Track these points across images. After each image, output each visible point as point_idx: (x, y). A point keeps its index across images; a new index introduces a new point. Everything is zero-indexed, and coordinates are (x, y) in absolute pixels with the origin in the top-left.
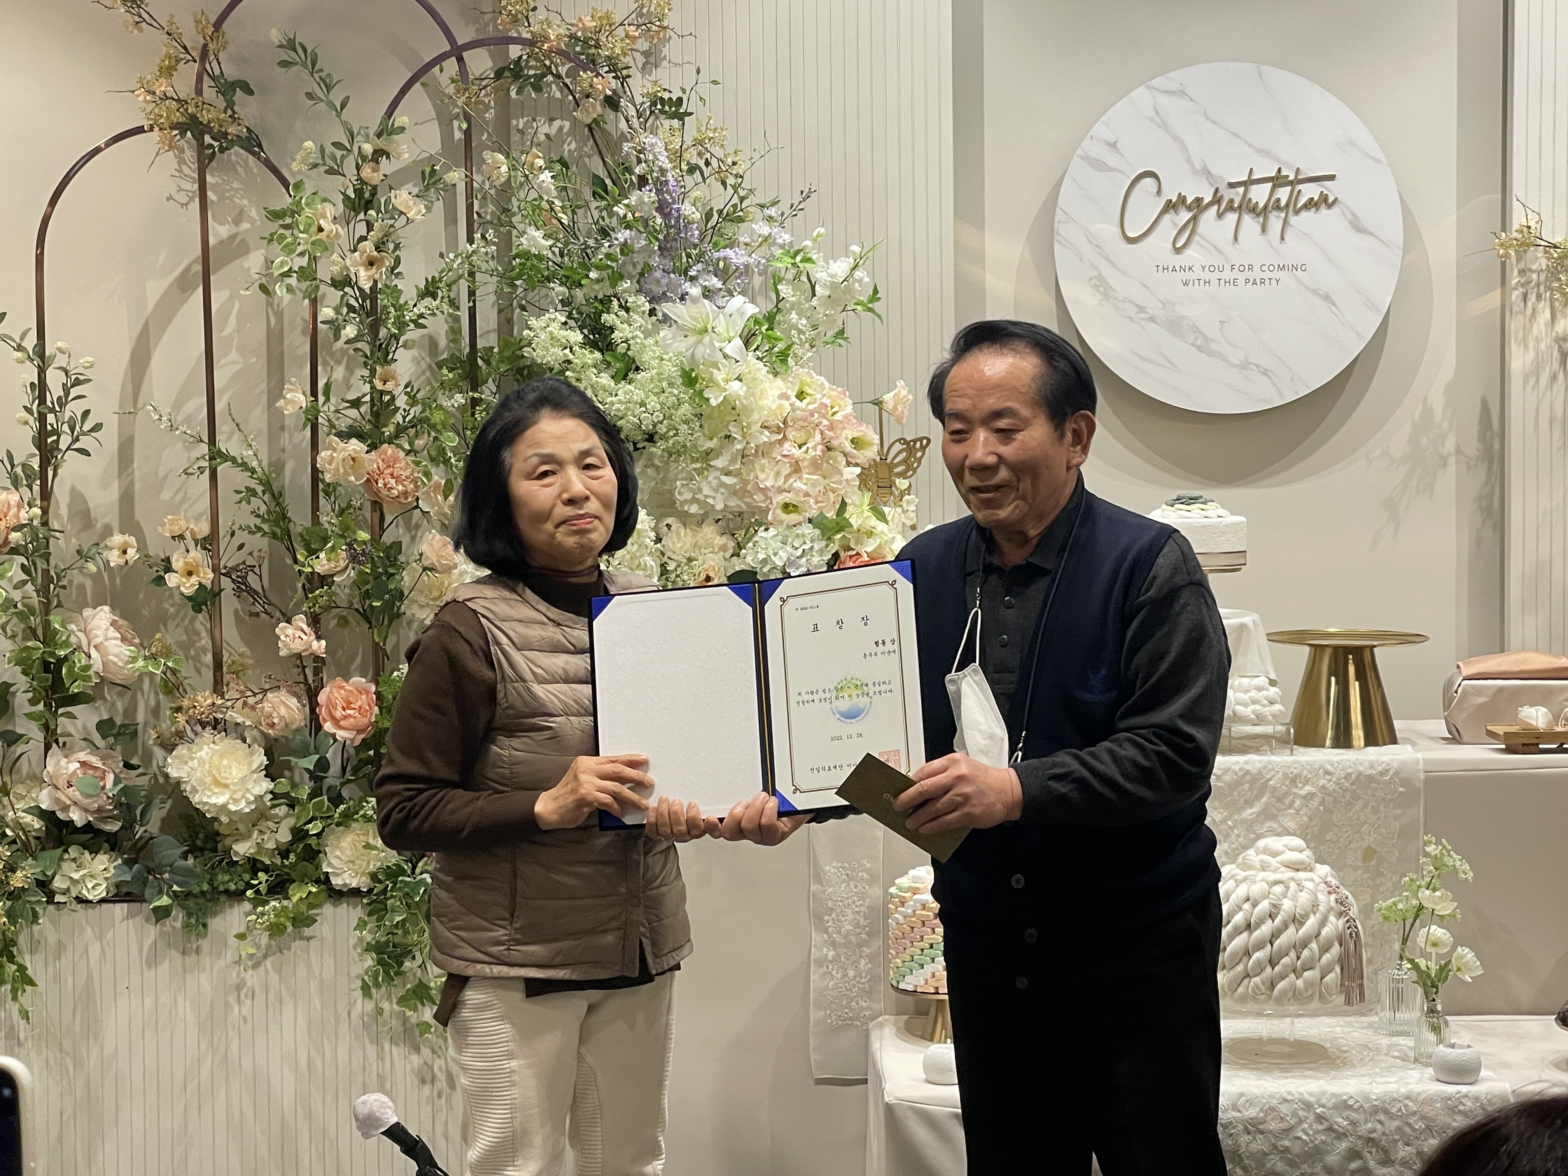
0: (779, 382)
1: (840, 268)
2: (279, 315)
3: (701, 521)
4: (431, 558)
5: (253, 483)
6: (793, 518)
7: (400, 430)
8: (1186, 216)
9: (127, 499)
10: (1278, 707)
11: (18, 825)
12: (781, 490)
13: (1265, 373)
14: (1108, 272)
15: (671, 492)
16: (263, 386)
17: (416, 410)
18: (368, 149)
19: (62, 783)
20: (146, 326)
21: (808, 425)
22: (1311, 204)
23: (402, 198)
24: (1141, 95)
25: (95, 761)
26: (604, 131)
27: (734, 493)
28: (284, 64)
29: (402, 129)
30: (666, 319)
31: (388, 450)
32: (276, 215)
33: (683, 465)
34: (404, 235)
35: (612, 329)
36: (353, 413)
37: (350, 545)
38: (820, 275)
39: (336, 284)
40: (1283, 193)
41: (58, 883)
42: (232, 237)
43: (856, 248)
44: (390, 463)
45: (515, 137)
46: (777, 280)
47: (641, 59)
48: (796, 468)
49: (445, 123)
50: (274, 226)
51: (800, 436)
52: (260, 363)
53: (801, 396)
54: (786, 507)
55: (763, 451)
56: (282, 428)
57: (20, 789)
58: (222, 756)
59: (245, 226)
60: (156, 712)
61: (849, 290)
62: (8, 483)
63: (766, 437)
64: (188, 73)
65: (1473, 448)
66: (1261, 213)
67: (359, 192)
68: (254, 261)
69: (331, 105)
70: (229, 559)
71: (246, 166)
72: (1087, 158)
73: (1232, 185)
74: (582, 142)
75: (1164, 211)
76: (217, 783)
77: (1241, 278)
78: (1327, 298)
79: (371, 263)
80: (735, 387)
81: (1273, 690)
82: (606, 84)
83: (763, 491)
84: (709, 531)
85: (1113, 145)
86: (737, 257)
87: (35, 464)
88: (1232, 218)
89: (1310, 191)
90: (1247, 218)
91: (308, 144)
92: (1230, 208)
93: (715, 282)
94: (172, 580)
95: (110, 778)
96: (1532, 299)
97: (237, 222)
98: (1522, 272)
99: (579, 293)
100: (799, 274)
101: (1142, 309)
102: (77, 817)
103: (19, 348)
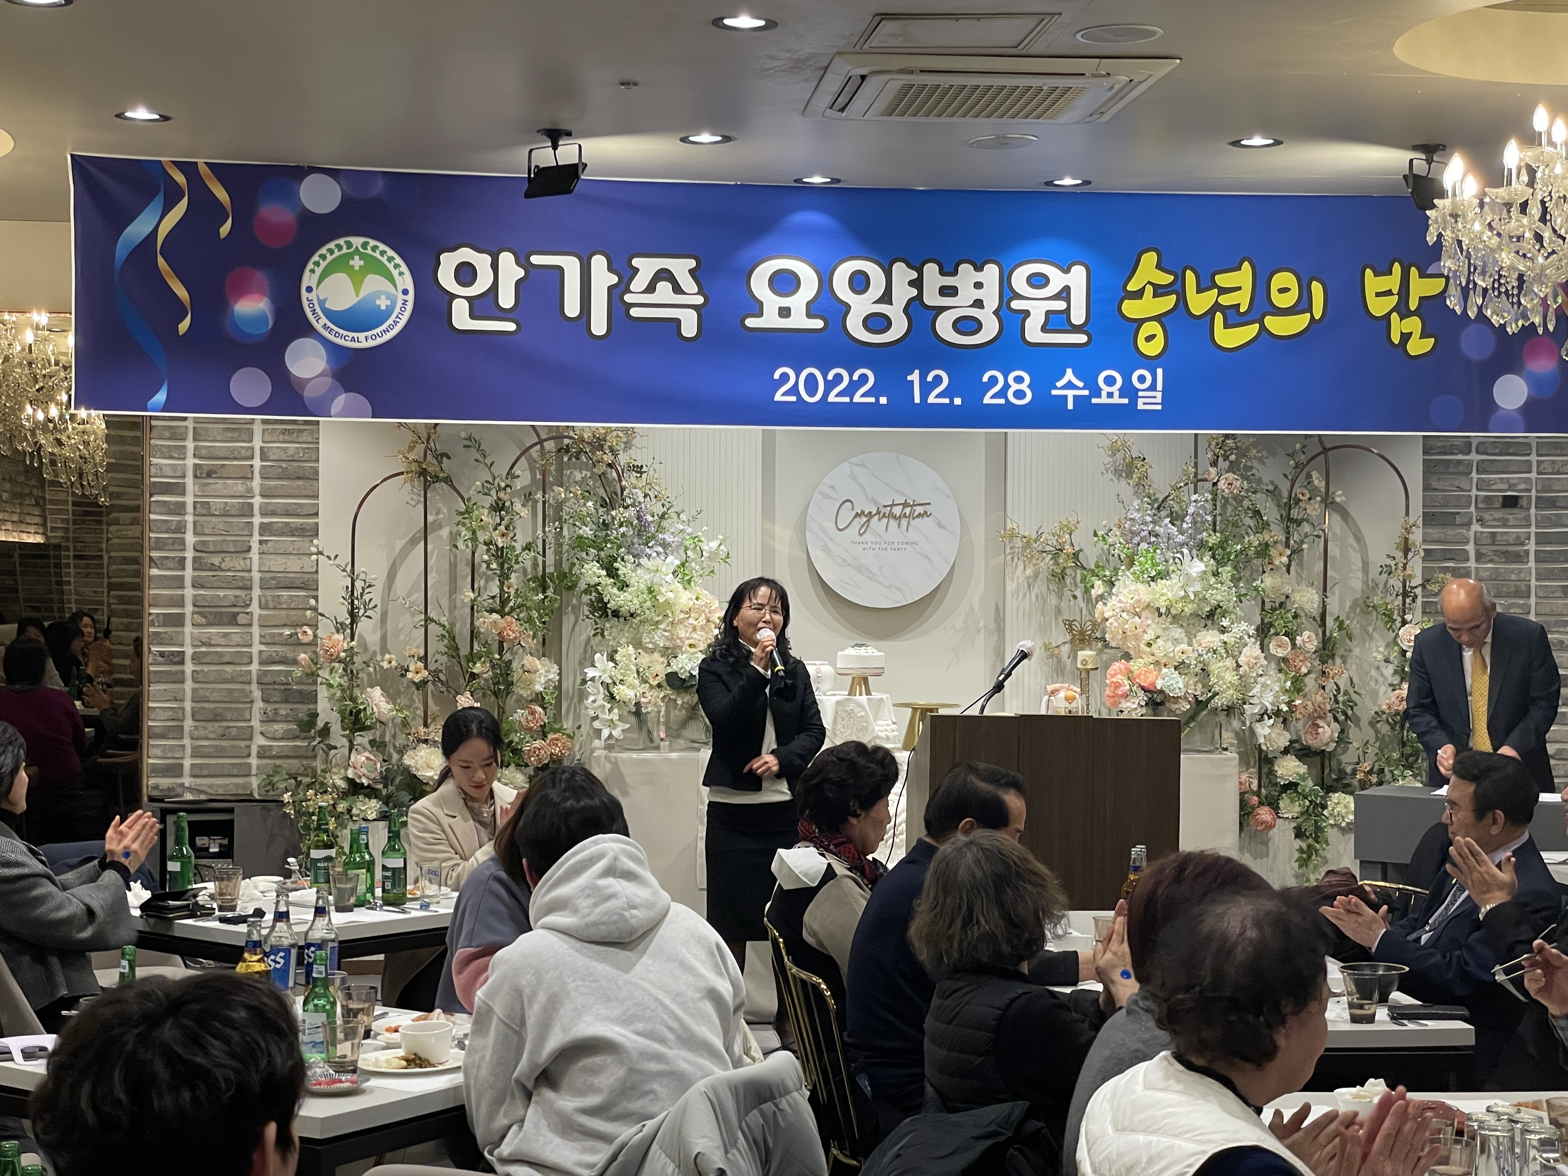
0: (687, 592)
1: (714, 545)
2: (455, 556)
3: (652, 651)
4: (528, 666)
5: (444, 633)
6: (693, 650)
7: (512, 609)
8: (864, 519)
9: (384, 639)
10: (895, 733)
11: (334, 786)
12: (688, 639)
13: (899, 590)
14: (830, 544)
15: (640, 639)
16: (447, 589)
17: (520, 600)
18: (503, 485)
19: (358, 766)
20: (395, 561)
21: (700, 611)
22: (919, 515)
23: (518, 507)
24: (845, 465)
25: (372, 757)
26: (606, 478)
27: (668, 639)
28: (465, 446)
29: (518, 477)
30: (639, 565)
31: (509, 618)
32: (462, 514)
33: (648, 627)
34: (518, 523)
35: (617, 569)
36: (491, 601)
37: (491, 661)
38: (705, 548)
39: (485, 544)
40: (908, 510)
41: (354, 811)
42: (435, 521)
43: (721, 537)
44: (509, 624)
45: (565, 479)
46: (686, 549)
47: (623, 445)
48: (695, 629)
49: (532, 470)
50: (460, 518)
51: (697, 615)
52: (446, 578)
53: (697, 599)
54: (690, 645)
55: (681, 622)
56: (455, 608)
57: (334, 770)
58: (431, 754)
59: (441, 516)
60: (394, 736)
61: (717, 554)
62: (334, 630)
63: (682, 616)
64: (421, 448)
65: (992, 625)
66: (898, 519)
67: (497, 504)
68: (445, 532)
69: (486, 465)
70: (432, 667)
71: (443, 490)
72: (821, 493)
73: (885, 506)
74: (595, 482)
75: (855, 517)
76: (428, 766)
77: (889, 547)
78: (927, 557)
79: (503, 535)
80: (670, 595)
81: (894, 727)
82: (608, 458)
83: (680, 639)
84: (657, 656)
85: (833, 487)
86: (669, 538)
87: (348, 622)
88: (885, 520)
89: (919, 510)
90: (892, 521)
91: (478, 483)
92: (884, 516)
93: (660, 549)
94: (410, 675)
95: (379, 765)
96: (1016, 559)
97: (438, 513)
98: (1011, 548)
99: (602, 554)
100: (695, 548)
101: (844, 561)
102: (365, 781)
103: (344, 570)
